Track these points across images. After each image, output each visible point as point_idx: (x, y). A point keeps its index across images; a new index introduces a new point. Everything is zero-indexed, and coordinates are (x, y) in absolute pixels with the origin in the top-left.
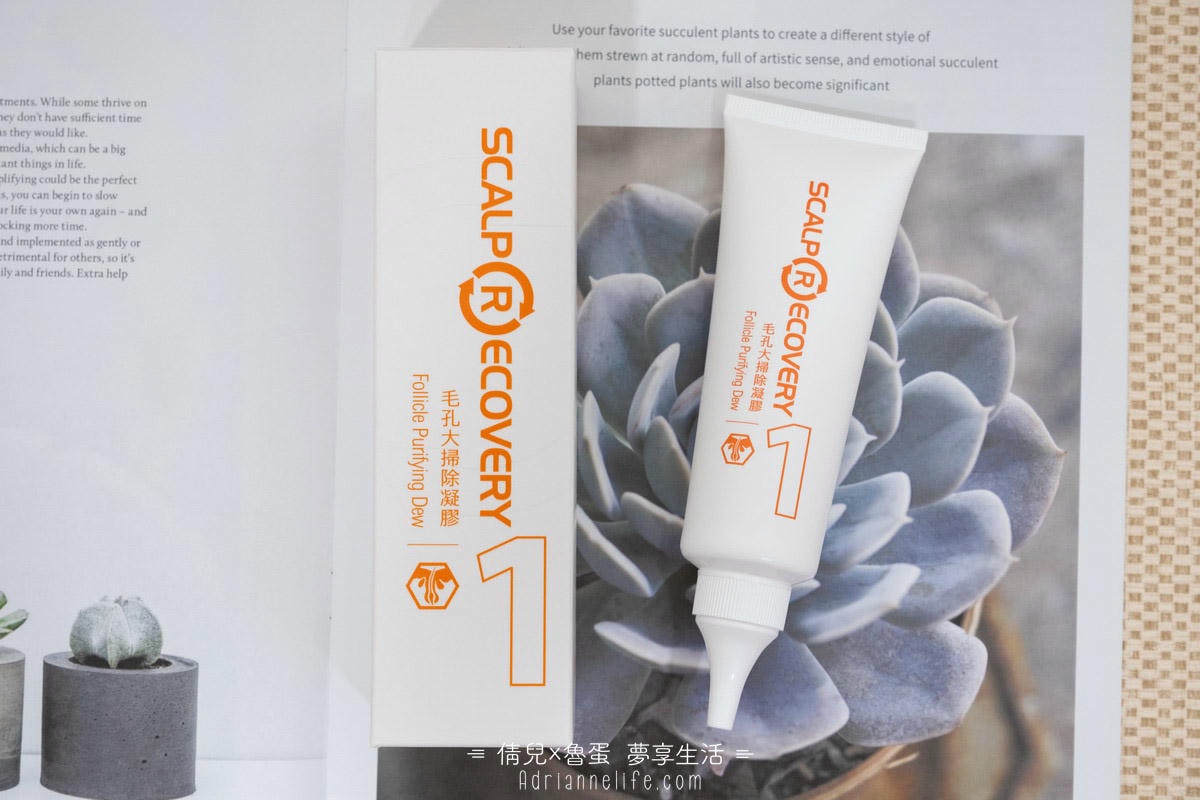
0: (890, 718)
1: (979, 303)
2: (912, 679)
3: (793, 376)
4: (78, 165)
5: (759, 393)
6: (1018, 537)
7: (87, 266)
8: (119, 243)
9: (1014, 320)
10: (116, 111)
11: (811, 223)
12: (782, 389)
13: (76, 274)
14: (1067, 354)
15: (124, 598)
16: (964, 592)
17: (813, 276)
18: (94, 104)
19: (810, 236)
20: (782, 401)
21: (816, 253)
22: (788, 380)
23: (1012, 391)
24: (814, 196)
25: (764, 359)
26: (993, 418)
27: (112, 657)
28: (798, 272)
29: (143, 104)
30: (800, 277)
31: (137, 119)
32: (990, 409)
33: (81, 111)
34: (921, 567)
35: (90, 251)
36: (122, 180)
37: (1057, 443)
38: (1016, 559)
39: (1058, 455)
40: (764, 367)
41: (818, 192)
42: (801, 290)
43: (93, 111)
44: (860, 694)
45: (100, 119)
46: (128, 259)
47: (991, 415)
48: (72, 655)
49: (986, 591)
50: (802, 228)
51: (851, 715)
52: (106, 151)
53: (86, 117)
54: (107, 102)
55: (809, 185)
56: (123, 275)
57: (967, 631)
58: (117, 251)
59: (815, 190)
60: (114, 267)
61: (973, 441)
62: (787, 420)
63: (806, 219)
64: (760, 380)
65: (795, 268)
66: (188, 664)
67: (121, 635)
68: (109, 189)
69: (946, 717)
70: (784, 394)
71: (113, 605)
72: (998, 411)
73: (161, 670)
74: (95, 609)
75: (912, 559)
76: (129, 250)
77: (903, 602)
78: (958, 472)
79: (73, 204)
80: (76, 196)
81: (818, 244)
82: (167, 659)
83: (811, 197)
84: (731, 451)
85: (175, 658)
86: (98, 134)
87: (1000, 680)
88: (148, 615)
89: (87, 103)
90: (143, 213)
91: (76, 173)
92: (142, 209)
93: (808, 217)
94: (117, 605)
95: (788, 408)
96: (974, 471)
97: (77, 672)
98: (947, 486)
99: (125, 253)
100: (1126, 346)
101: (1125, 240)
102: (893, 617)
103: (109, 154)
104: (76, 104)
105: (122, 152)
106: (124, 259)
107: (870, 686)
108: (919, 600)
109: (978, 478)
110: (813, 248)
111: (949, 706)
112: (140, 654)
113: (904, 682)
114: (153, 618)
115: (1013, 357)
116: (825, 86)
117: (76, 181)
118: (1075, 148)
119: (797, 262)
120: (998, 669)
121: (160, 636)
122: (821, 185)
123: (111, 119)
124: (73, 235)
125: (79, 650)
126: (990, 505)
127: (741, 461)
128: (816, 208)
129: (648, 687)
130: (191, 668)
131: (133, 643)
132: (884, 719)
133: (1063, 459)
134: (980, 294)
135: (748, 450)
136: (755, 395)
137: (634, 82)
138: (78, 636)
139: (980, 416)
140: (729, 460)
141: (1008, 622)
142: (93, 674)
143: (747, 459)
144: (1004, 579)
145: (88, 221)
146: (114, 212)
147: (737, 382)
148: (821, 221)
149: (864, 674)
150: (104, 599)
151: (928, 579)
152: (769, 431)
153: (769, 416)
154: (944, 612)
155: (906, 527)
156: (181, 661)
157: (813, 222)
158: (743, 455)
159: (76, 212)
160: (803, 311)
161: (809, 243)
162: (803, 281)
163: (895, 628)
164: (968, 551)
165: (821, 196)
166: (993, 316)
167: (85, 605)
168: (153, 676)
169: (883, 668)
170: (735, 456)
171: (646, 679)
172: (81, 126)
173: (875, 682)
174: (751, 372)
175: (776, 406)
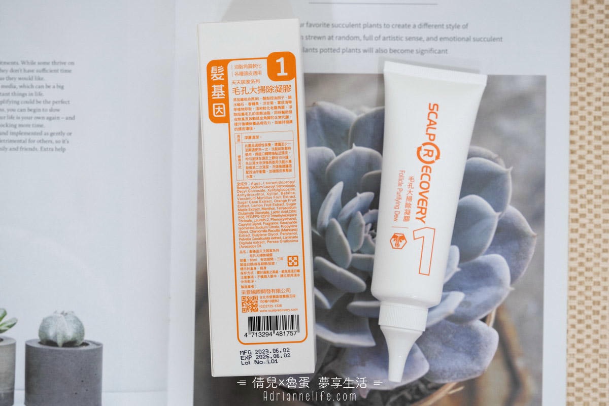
0: (450, 369)
1: (494, 160)
2: (461, 349)
3: (425, 202)
4: (40, 94)
5: (408, 212)
6: (514, 278)
7: (45, 146)
8: (61, 133)
9: (511, 169)
10: (60, 67)
11: (430, 124)
12: (419, 210)
13: (40, 149)
14: (538, 185)
15: (65, 312)
16: (486, 306)
17: (432, 151)
18: (48, 63)
19: (430, 131)
20: (420, 216)
21: (433, 140)
22: (422, 205)
23: (510, 204)
24: (431, 111)
25: (410, 195)
26: (500, 218)
27: (60, 341)
28: (425, 150)
29: (72, 63)
30: (426, 152)
31: (70, 71)
32: (499, 214)
33: (41, 67)
34: (466, 294)
35: (47, 138)
36: (62, 102)
37: (533, 231)
38: (513, 289)
39: (534, 237)
40: (410, 199)
41: (433, 109)
42: (427, 159)
43: (47, 67)
44: (434, 357)
45: (51, 71)
46: (66, 142)
47: (500, 216)
48: (39, 341)
49: (498, 305)
50: (426, 127)
51: (430, 367)
52: (54, 87)
53: (44, 70)
54: (54, 63)
55: (428, 105)
56: (63, 150)
57: (488, 325)
58: (60, 138)
59: (432, 108)
60: (59, 146)
61: (491, 230)
62: (423, 225)
63: (428, 122)
64: (408, 205)
65: (423, 148)
66: (98, 344)
67: (64, 330)
68: (56, 106)
69: (478, 368)
70: (421, 212)
71: (60, 315)
72: (504, 215)
73: (84, 348)
74: (51, 318)
75: (461, 289)
76: (66, 137)
77: (456, 311)
78: (483, 245)
79: (38, 114)
80: (39, 110)
81: (434, 135)
82: (87, 342)
83: (430, 111)
84: (395, 242)
85: (91, 342)
86: (49, 79)
87: (505, 349)
88: (77, 320)
89: (44, 63)
90: (73, 118)
91: (39, 98)
92: (72, 116)
93: (429, 121)
94: (62, 316)
95: (423, 219)
96: (491, 245)
97: (42, 349)
98: (478, 252)
99: (64, 138)
100: (567, 182)
101: (567, 128)
102: (451, 318)
103: (56, 89)
104: (39, 64)
105: (62, 88)
106: (64, 142)
107: (440, 353)
108: (464, 310)
109: (493, 249)
110: (432, 137)
111: (480, 363)
112: (74, 340)
113: (457, 351)
114: (80, 322)
115: (511, 188)
116: (415, 52)
117: (39, 102)
118: (541, 81)
119: (424, 144)
120: (504, 344)
121: (83, 331)
122: (434, 105)
123: (56, 71)
124: (38, 130)
125: (43, 338)
126: (499, 262)
127: (400, 247)
128: (432, 117)
129: (328, 354)
130: (99, 347)
131: (70, 334)
132: (447, 369)
133: (536, 239)
134: (494, 156)
135: (404, 242)
136: (406, 213)
137: (319, 50)
138: (42, 331)
139: (494, 217)
140: (394, 247)
141: (509, 320)
142: (50, 350)
143: (403, 246)
144: (507, 299)
145: (45, 122)
146: (58, 118)
147: (397, 207)
148: (435, 123)
149: (436, 347)
150: (55, 312)
151: (468, 299)
152: (414, 231)
153: (414, 223)
154: (476, 316)
155: (457, 273)
156: (94, 343)
157: (431, 124)
158: (401, 244)
159: (39, 118)
160: (429, 170)
161: (430, 135)
162: (428, 154)
163: (452, 324)
164: (489, 284)
165: (435, 110)
166: (500, 167)
167: (45, 316)
168: (81, 351)
169: (446, 344)
170: (397, 245)
171: (327, 350)
172: (42, 75)
173: (442, 351)
174: (403, 202)
175: (417, 218)
